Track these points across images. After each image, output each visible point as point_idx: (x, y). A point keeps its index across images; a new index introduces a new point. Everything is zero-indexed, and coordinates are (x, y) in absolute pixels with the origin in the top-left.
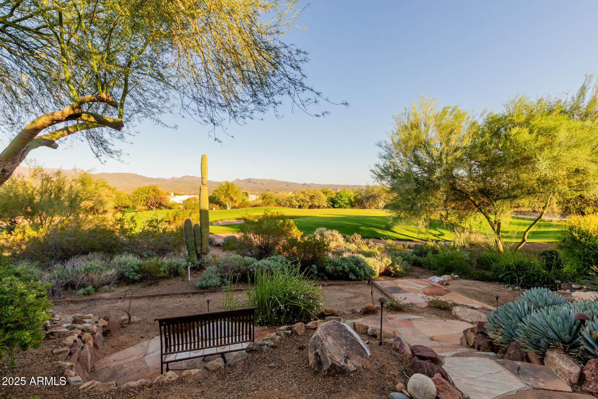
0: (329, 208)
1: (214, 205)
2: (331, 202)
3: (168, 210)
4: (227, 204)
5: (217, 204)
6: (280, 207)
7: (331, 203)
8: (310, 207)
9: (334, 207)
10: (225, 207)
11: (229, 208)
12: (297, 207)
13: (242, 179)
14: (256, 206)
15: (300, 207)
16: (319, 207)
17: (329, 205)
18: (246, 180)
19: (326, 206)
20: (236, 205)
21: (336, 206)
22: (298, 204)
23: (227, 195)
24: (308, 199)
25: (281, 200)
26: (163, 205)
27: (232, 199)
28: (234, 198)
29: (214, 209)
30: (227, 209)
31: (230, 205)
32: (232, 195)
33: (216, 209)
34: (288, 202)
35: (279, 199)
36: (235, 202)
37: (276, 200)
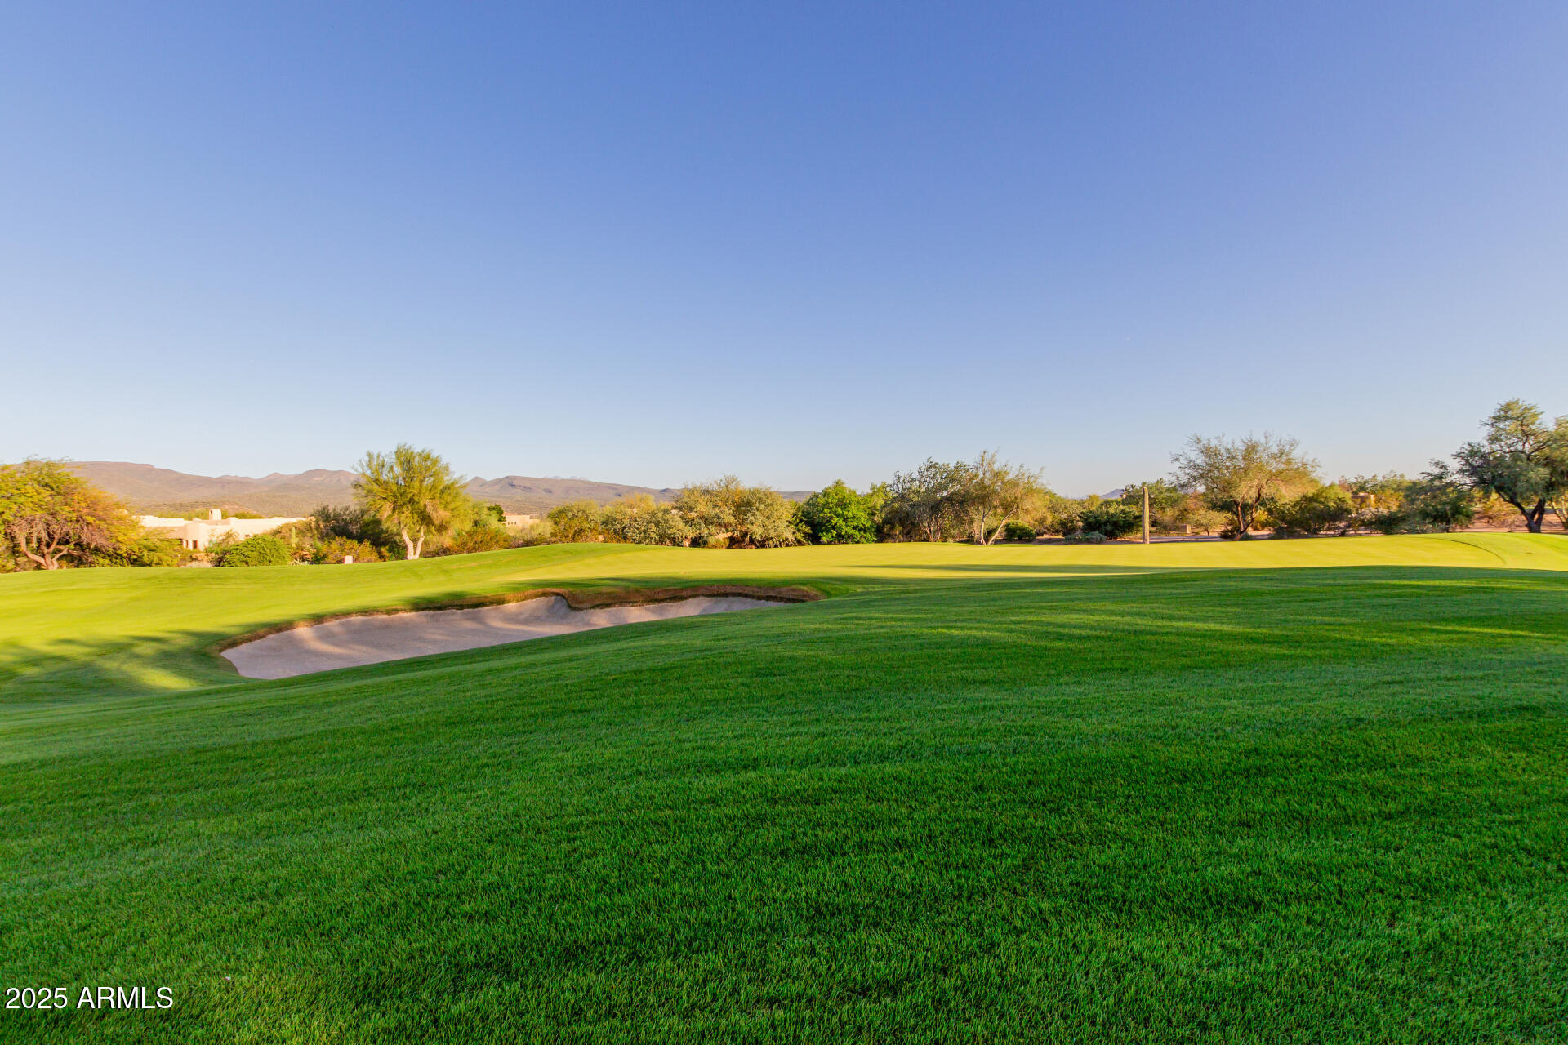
0: (799, 543)
1: (349, 543)
2: (807, 523)
3: (129, 568)
4: (406, 538)
5: (360, 541)
6: (623, 545)
7: (808, 530)
8: (733, 543)
9: (815, 539)
10: (397, 550)
11: (413, 556)
12: (687, 543)
13: (489, 477)
14: (528, 543)
15: (696, 542)
16: (763, 544)
17: (800, 536)
18: (500, 480)
19: (791, 537)
20: (447, 540)
21: (825, 538)
22: (690, 533)
23: (402, 499)
24: (728, 516)
25: (626, 522)
26: (97, 550)
27: (425, 519)
28: (434, 515)
29: (349, 559)
30: (404, 557)
31: (420, 544)
32: (427, 502)
33: (355, 560)
34: (653, 528)
35: (619, 516)
36: (442, 528)
37: (608, 522)
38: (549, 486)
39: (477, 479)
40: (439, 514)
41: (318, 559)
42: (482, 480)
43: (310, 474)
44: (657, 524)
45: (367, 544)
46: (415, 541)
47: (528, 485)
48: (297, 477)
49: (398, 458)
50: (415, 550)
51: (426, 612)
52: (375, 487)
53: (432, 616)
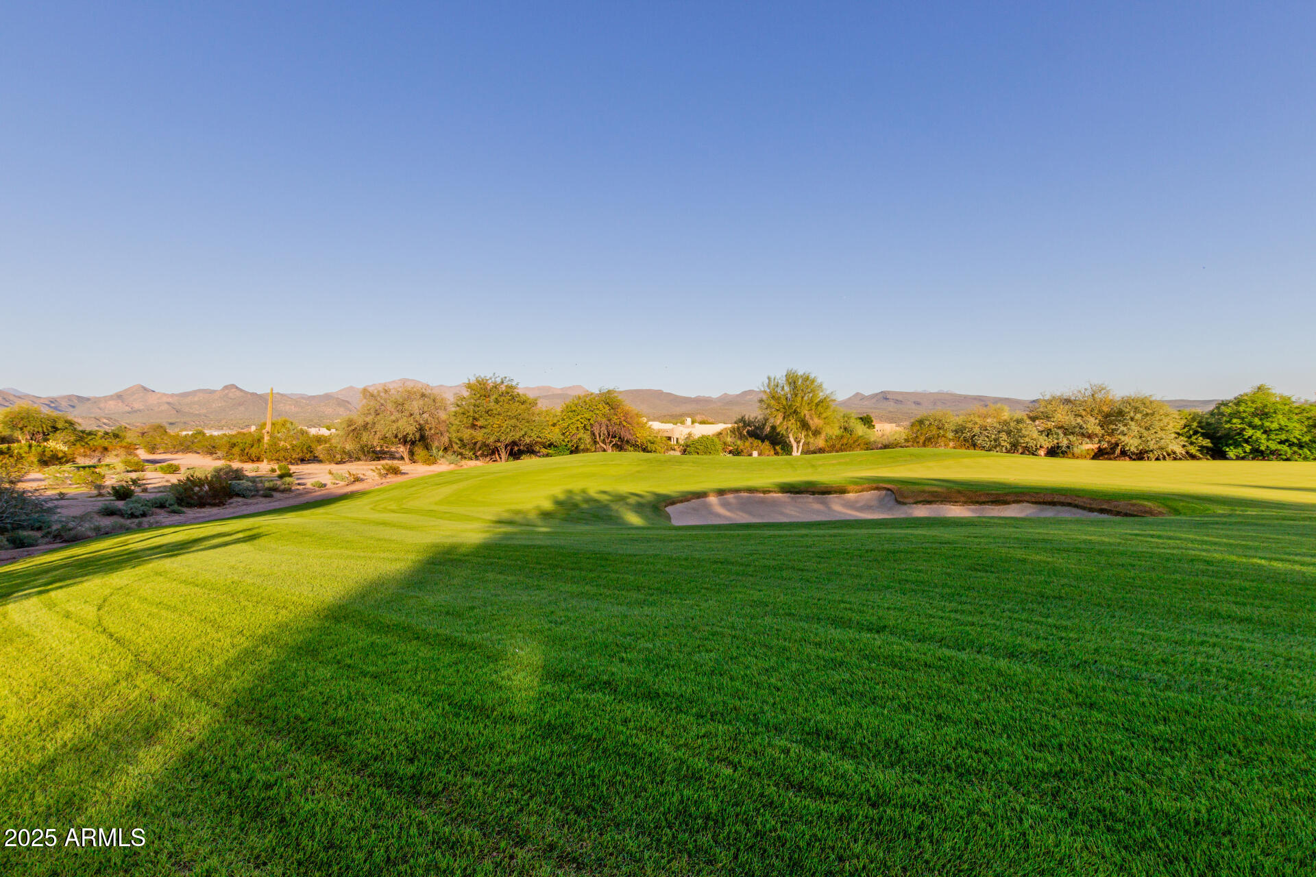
0: (1193, 457)
1: (757, 442)
2: (1205, 436)
3: (642, 453)
4: (792, 440)
5: (763, 441)
6: (972, 451)
7: (1207, 443)
8: (1100, 454)
9: (1217, 453)
10: (787, 449)
11: (796, 453)
12: (1042, 452)
13: (867, 392)
14: (886, 447)
15: (1053, 452)
16: (1140, 456)
17: (1193, 450)
18: (877, 394)
19: (1179, 450)
20: (820, 442)
21: (1232, 452)
22: (1047, 443)
23: (790, 411)
24: (1092, 425)
25: (977, 430)
26: (628, 442)
27: (805, 425)
28: (811, 422)
29: (755, 454)
30: (791, 454)
31: (801, 444)
32: (806, 412)
33: (760, 454)
34: (1004, 436)
35: (970, 425)
36: (816, 433)
37: (959, 430)
38: (918, 399)
39: (857, 394)
40: (815, 422)
41: (737, 453)
42: (862, 395)
43: (745, 393)
44: (1009, 433)
45: (767, 443)
46: (798, 442)
47: (900, 398)
48: (737, 395)
49: (787, 380)
50: (798, 449)
51: (789, 495)
52: (772, 402)
53: (793, 498)
